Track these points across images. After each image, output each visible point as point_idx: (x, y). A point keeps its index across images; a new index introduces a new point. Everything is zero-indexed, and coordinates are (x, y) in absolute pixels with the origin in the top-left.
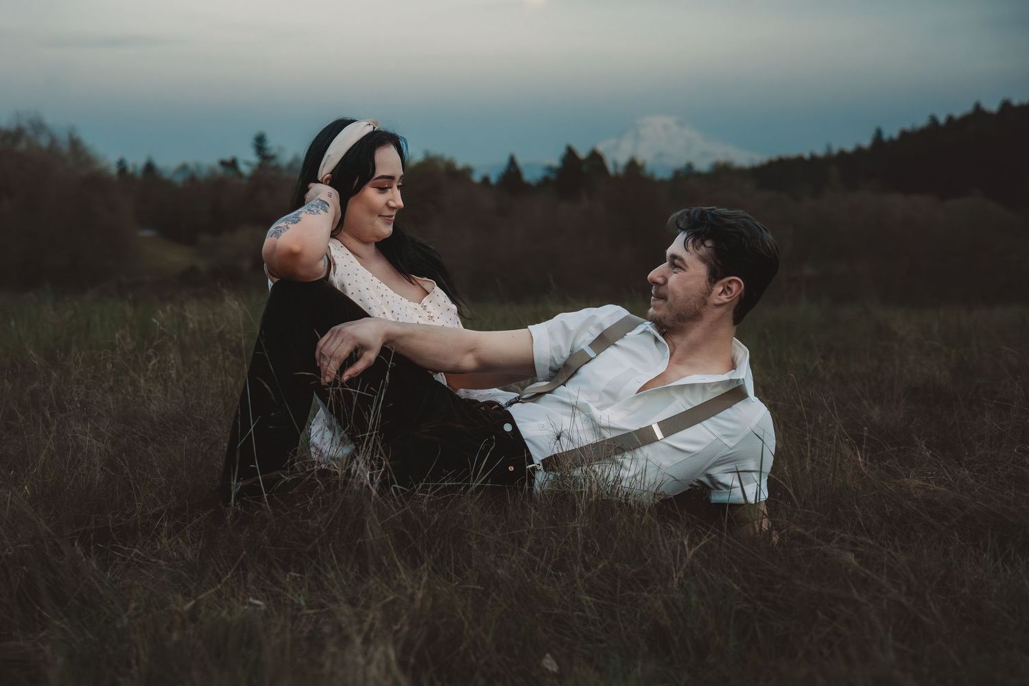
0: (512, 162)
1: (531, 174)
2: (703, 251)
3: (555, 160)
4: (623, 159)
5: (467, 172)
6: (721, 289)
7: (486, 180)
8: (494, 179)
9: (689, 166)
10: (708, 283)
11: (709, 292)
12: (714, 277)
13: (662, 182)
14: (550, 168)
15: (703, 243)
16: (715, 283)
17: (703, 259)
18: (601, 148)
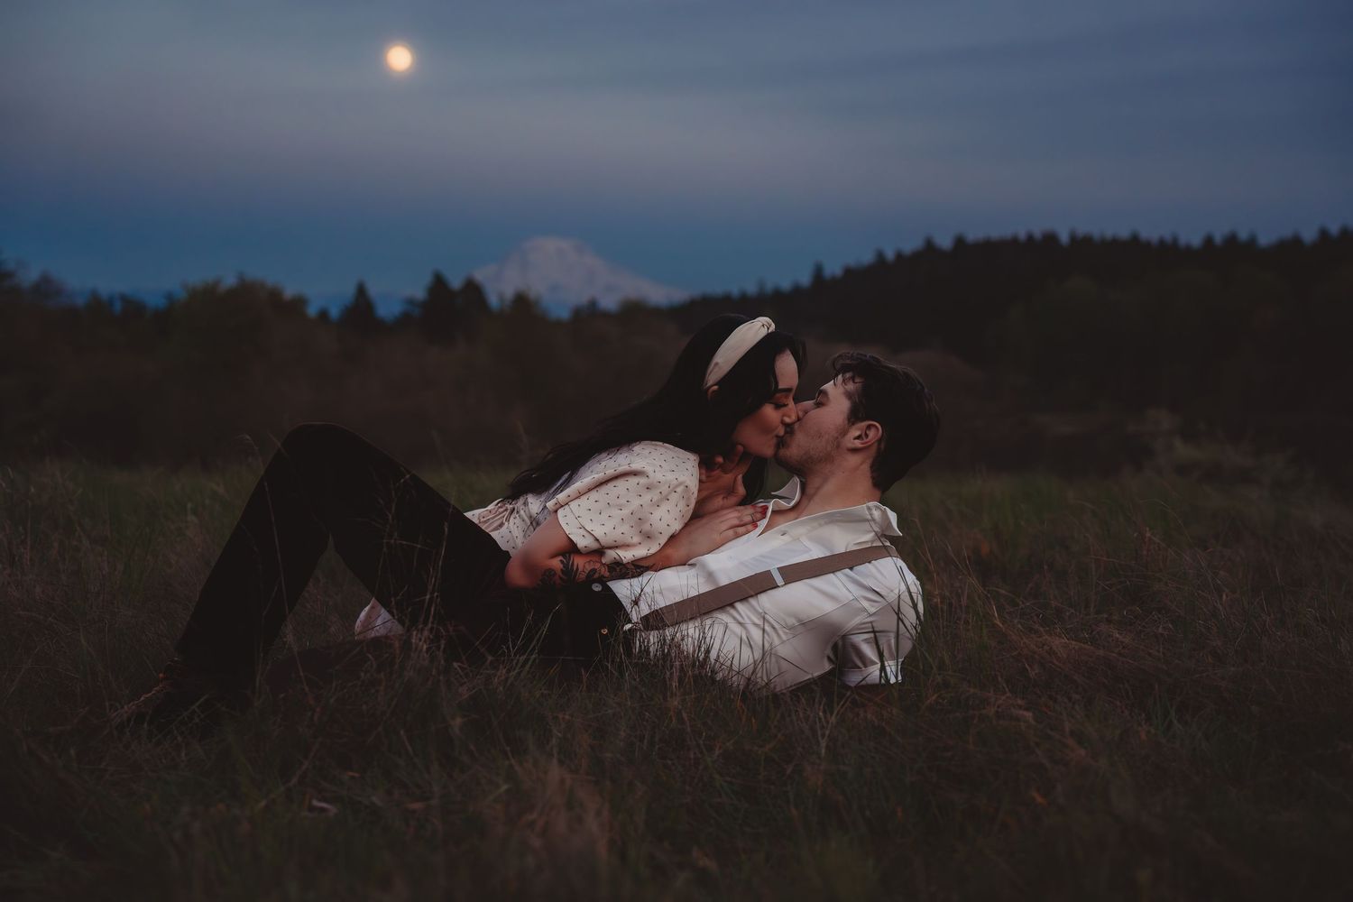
0: (361, 291)
1: (387, 309)
2: (851, 386)
3: (419, 291)
4: (509, 293)
5: (299, 303)
6: (857, 433)
7: (323, 315)
8: (335, 312)
9: (593, 304)
10: (846, 422)
11: (844, 433)
12: (854, 416)
13: (559, 324)
14: (411, 302)
15: (853, 379)
16: (853, 424)
17: (849, 395)
18: (480, 276)
